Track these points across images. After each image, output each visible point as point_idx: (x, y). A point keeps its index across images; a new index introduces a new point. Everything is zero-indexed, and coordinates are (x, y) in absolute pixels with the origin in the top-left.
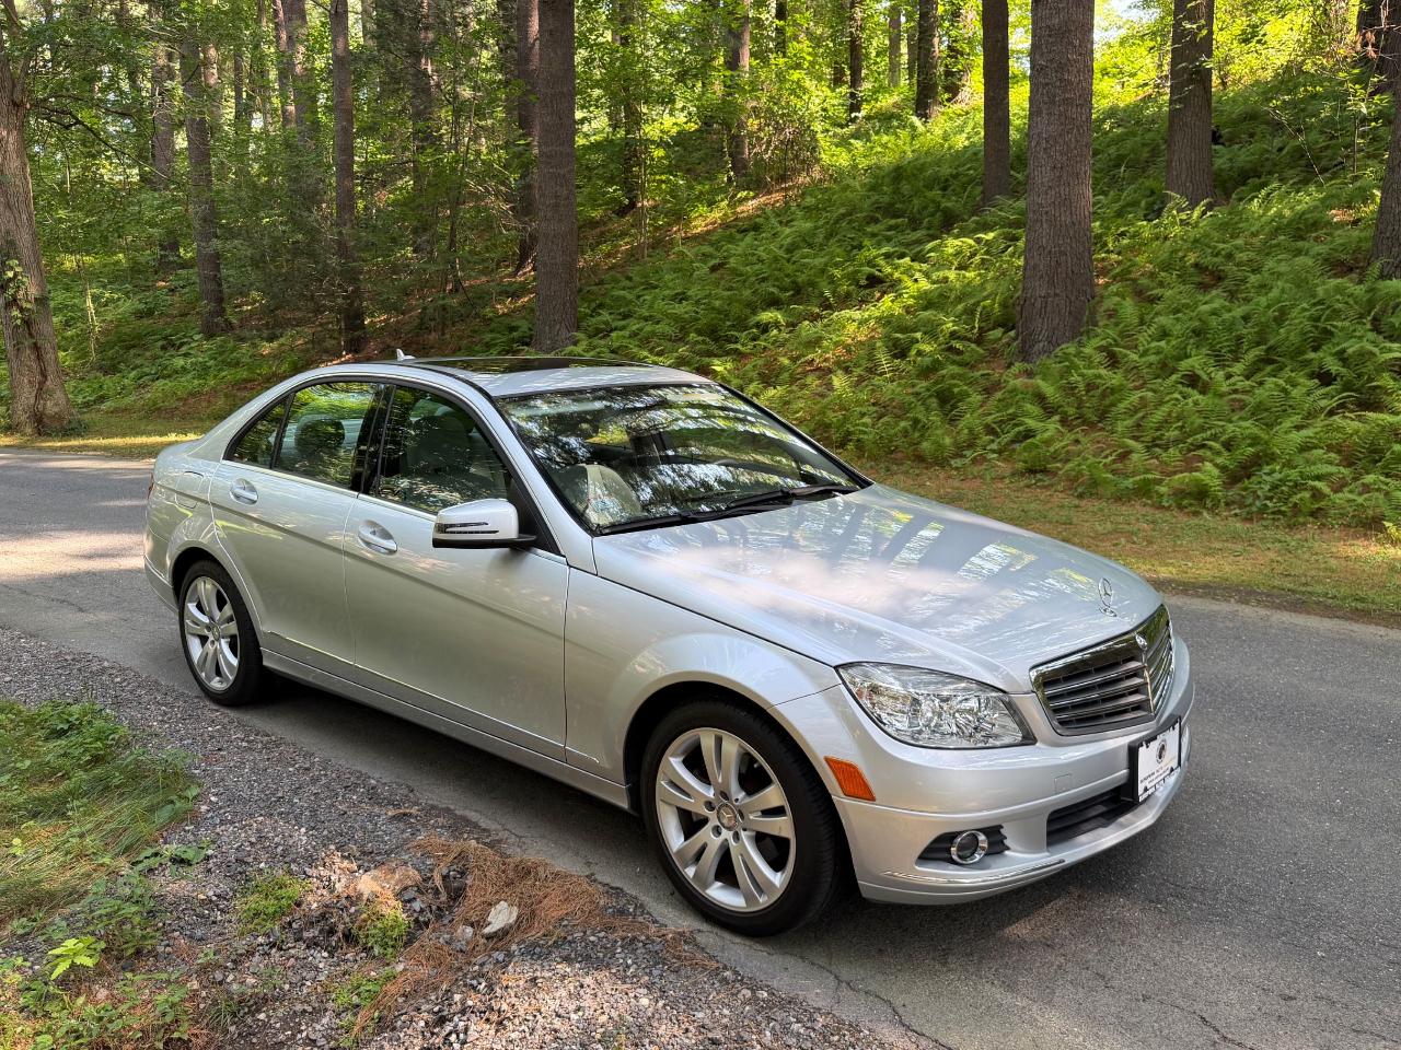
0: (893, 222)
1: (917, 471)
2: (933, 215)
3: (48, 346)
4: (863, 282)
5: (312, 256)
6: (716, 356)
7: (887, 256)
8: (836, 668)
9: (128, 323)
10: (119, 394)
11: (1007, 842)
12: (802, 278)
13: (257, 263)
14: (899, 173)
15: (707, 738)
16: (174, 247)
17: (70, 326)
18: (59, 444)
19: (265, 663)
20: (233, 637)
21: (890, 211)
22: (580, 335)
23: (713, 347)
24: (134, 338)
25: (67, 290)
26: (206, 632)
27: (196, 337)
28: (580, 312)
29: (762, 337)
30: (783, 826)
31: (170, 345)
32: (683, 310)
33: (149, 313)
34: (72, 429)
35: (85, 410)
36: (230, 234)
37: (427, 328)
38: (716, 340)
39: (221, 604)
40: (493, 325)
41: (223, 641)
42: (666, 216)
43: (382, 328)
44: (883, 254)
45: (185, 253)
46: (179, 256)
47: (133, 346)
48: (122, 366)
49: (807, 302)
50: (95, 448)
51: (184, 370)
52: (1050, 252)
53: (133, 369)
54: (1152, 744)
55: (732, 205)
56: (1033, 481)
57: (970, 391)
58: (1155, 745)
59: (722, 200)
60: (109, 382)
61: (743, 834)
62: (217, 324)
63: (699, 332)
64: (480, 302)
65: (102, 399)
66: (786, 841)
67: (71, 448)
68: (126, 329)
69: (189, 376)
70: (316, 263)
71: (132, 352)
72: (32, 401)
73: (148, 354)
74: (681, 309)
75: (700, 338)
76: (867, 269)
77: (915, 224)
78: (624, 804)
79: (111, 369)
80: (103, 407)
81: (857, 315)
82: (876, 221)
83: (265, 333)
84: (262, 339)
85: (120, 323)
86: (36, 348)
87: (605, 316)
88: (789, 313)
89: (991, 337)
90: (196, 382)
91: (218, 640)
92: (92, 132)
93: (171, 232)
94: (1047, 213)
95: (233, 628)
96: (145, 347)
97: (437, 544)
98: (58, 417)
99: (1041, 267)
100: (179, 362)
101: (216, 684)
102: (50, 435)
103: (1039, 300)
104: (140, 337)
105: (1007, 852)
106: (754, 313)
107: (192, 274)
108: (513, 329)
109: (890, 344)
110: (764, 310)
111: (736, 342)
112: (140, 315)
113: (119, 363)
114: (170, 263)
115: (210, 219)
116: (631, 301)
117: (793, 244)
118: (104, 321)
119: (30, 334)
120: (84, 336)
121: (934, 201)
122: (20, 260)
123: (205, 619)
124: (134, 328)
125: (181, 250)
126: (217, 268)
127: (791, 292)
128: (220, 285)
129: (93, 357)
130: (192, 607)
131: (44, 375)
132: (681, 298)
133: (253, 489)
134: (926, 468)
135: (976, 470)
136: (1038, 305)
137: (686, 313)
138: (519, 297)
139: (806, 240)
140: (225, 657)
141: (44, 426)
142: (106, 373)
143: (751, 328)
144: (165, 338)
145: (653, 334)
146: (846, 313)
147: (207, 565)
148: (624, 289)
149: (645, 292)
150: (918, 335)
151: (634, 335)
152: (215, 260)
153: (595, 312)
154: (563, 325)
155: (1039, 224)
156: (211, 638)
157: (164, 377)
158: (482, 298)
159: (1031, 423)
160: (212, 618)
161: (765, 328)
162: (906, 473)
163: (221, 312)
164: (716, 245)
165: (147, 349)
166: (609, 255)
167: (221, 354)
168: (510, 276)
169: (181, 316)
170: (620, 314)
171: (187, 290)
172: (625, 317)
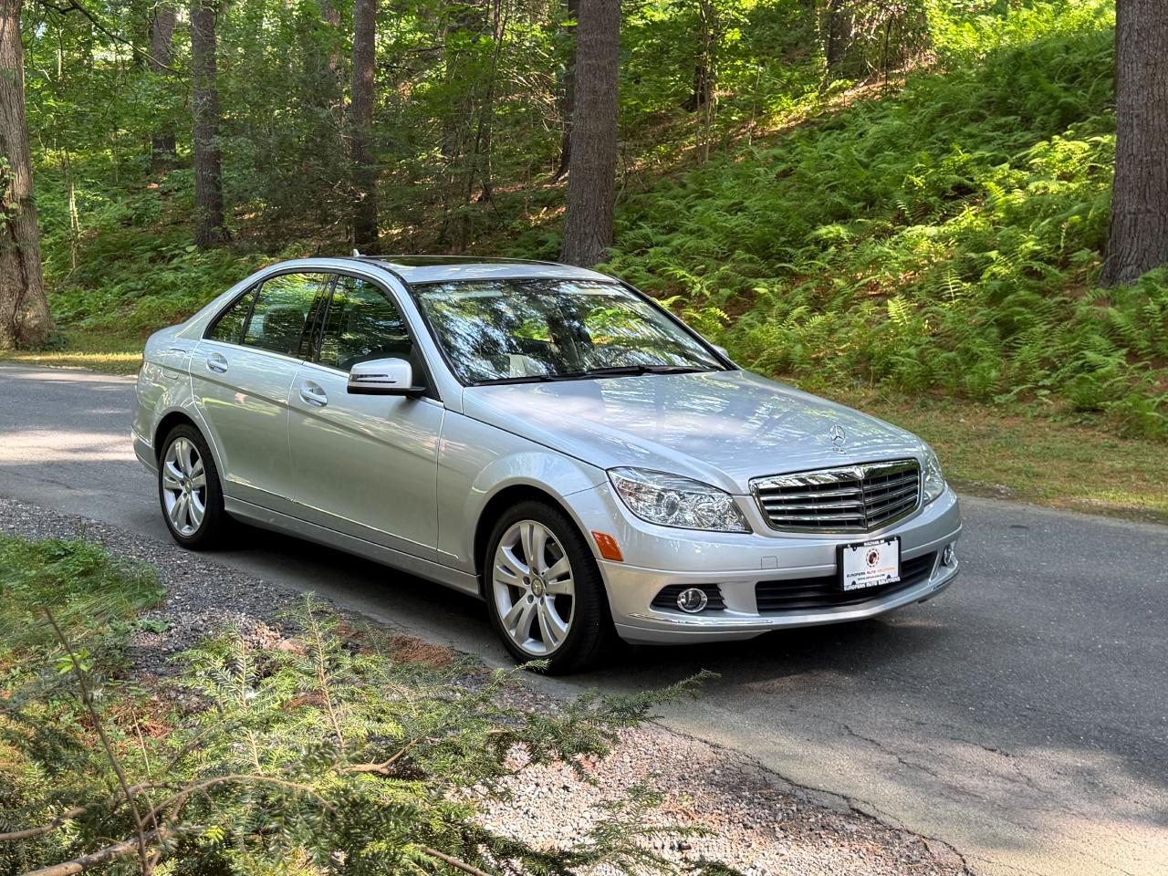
0: (1002, 120)
1: (955, 408)
2: (1049, 113)
3: (31, 251)
4: (951, 193)
5: (321, 155)
6: (764, 276)
7: (980, 161)
8: (607, 471)
9: (112, 230)
10: (101, 310)
11: (725, 602)
12: (877, 187)
13: (261, 165)
14: (1019, 60)
15: (524, 528)
16: (170, 143)
17: (48, 233)
18: (38, 358)
19: (226, 508)
20: (202, 489)
21: (1001, 106)
22: (615, 251)
23: (763, 266)
24: (121, 248)
25: (47, 191)
26: (180, 487)
27: (190, 249)
28: (617, 224)
29: (821, 255)
30: (568, 587)
31: (160, 257)
32: (734, 224)
33: (139, 221)
34: (51, 344)
35: (63, 327)
36: (234, 129)
37: (447, 242)
38: (766, 258)
39: (194, 459)
40: (521, 239)
41: (193, 492)
42: (742, 110)
43: (398, 242)
44: (975, 160)
45: (183, 150)
46: (175, 154)
47: (118, 258)
48: (105, 280)
49: (878, 216)
50: (76, 363)
51: (174, 286)
52: (1141, 160)
53: (117, 284)
55: (824, 96)
56: (1079, 420)
57: (1037, 319)
59: (812, 91)
60: (90, 297)
61: (546, 598)
62: (214, 235)
63: (748, 250)
64: (511, 212)
65: (81, 316)
66: (570, 597)
67: (52, 362)
68: (110, 238)
69: (179, 293)
70: (326, 165)
71: (117, 264)
72: (12, 311)
73: (134, 267)
74: (735, 221)
75: (748, 256)
76: (955, 177)
77: (1027, 122)
78: (475, 591)
79: (93, 282)
80: (82, 324)
81: (931, 230)
82: (980, 118)
83: (266, 246)
84: (263, 252)
85: (104, 230)
86: (19, 253)
87: (646, 229)
88: (853, 227)
89: (1075, 259)
90: (187, 300)
91: (190, 492)
92: (89, 16)
93: (169, 126)
94: (1138, 116)
95: (202, 480)
96: (132, 259)
98: (38, 331)
99: (1131, 178)
100: (169, 277)
101: (186, 531)
102: (28, 349)
103: (1129, 216)
104: (125, 247)
105: (726, 610)
106: (814, 228)
107: (190, 175)
108: (542, 243)
109: (965, 266)
110: (825, 224)
111: (790, 262)
112: (127, 222)
113: (102, 276)
114: (163, 162)
115: (212, 112)
116: (680, 212)
117: (874, 146)
118: (86, 227)
119: (14, 238)
120: (63, 245)
121: (1051, 96)
122: (8, 158)
123: (181, 476)
124: (120, 238)
125: (177, 145)
126: (217, 168)
127: (861, 204)
128: (219, 188)
129: (74, 269)
130: (169, 465)
131: (25, 283)
132: (737, 208)
133: (224, 361)
134: (967, 405)
135: (1020, 408)
136: (1127, 222)
137: (736, 226)
138: (555, 207)
139: (891, 141)
140: (194, 506)
141: (23, 339)
142: (87, 287)
143: (808, 245)
144: (155, 249)
145: (698, 251)
146: (919, 229)
147: (184, 427)
148: (674, 198)
149: (697, 202)
150: (994, 254)
151: (676, 252)
152: (215, 159)
153: (634, 225)
154: (595, 239)
155: (1129, 129)
156: (184, 491)
157: (151, 293)
158: (514, 207)
159: (1091, 356)
160: (186, 474)
161: (823, 245)
162: (943, 409)
163: (219, 220)
164: (790, 146)
165: (133, 261)
166: (668, 157)
167: (216, 268)
168: (548, 181)
169: (175, 223)
170: (664, 227)
171: (181, 194)
172: (672, 230)
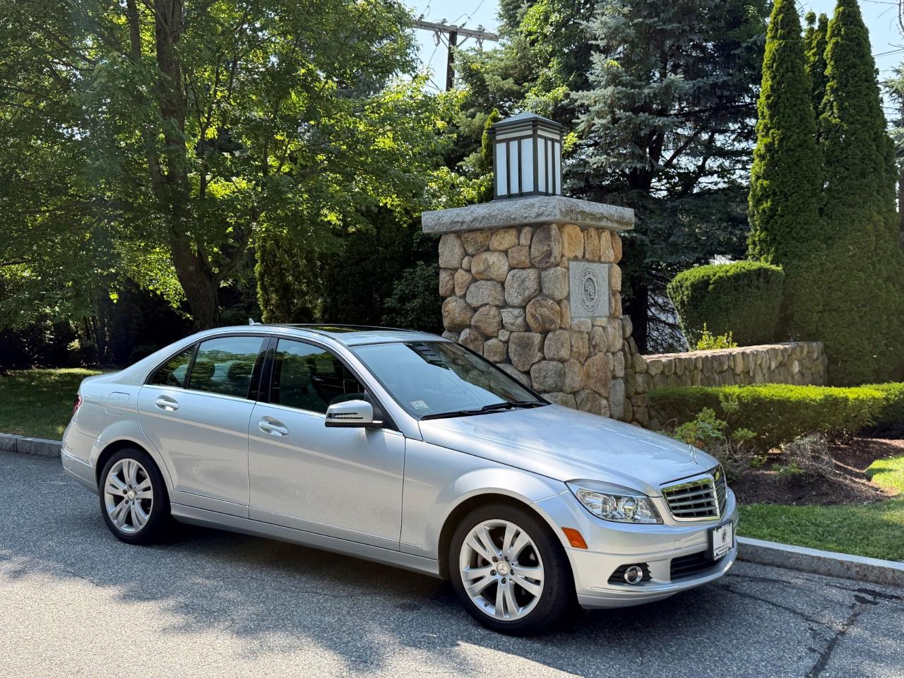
54: (719, 530)
58: (721, 531)
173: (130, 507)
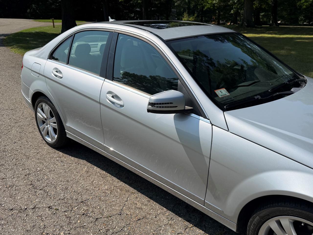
97: (149, 111)
173: (48, 127)
